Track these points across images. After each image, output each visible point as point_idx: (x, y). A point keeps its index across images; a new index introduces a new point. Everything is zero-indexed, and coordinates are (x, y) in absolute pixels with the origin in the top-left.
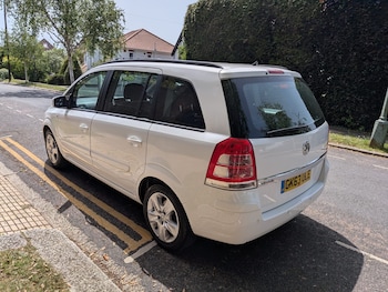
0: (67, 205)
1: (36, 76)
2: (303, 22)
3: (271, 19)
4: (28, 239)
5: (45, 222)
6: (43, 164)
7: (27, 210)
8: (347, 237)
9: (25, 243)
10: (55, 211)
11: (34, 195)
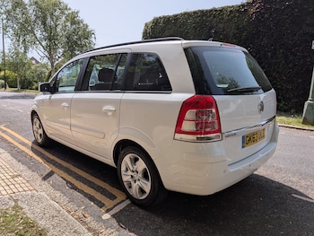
0: (51, 174)
1: (26, 85)
2: (237, 29)
3: (211, 29)
4: (16, 201)
5: (31, 188)
6: (30, 144)
7: (16, 179)
8: (302, 191)
9: (13, 204)
10: (40, 179)
11: (22, 167)
